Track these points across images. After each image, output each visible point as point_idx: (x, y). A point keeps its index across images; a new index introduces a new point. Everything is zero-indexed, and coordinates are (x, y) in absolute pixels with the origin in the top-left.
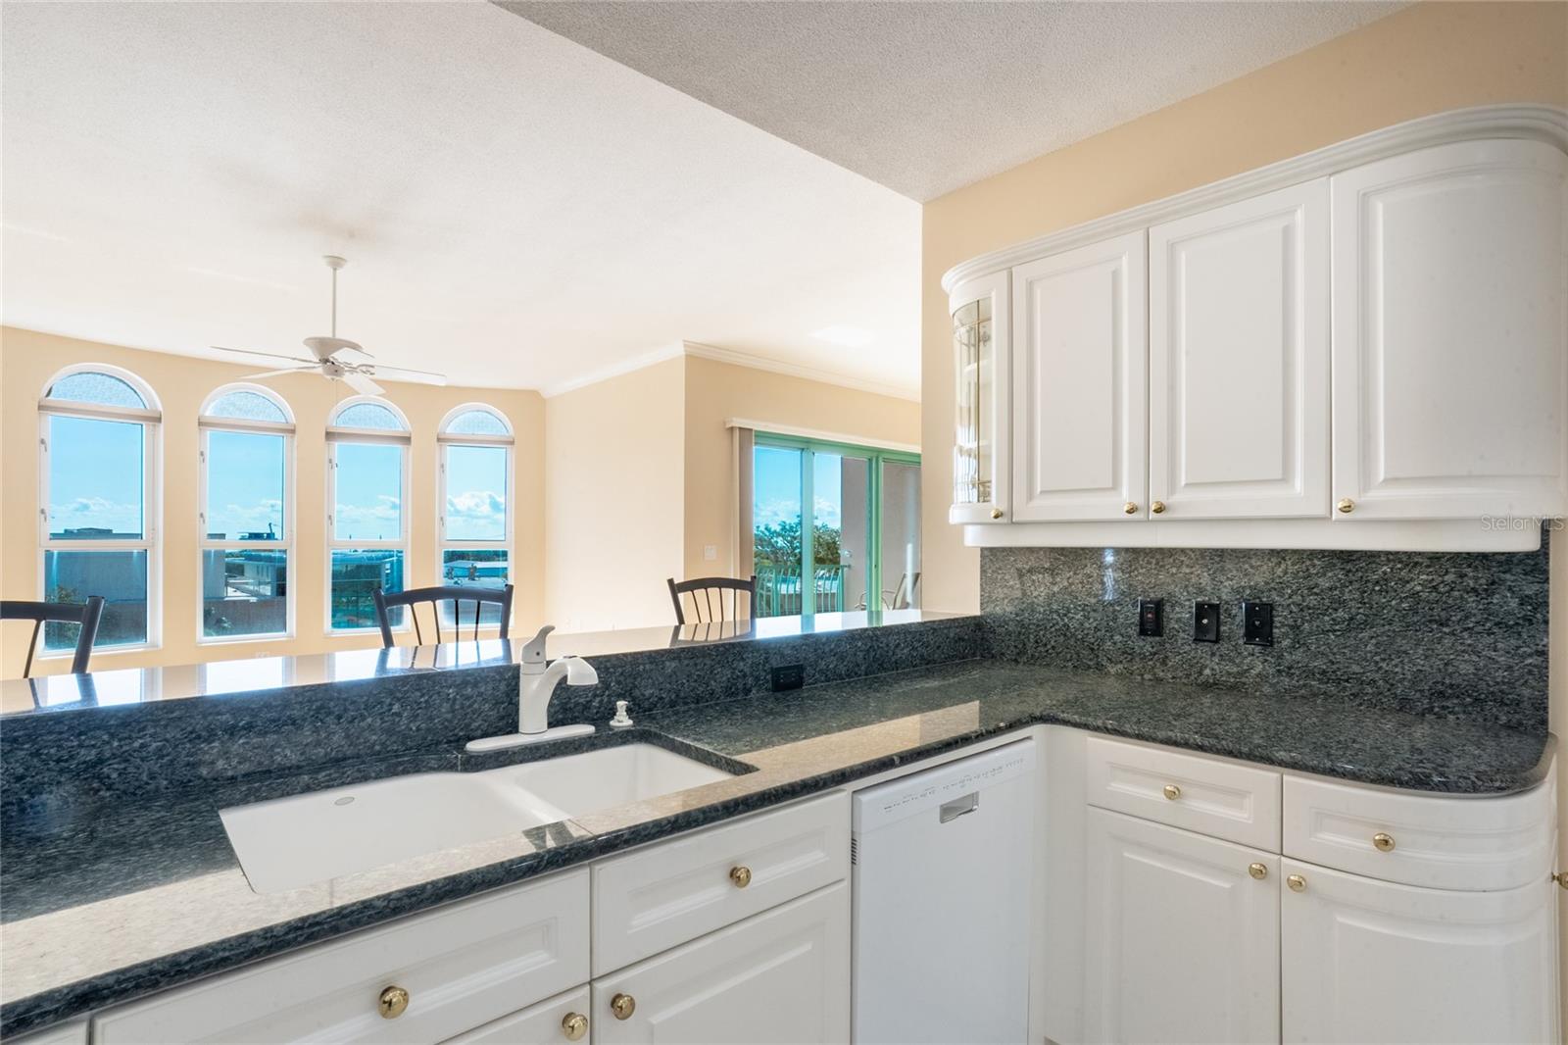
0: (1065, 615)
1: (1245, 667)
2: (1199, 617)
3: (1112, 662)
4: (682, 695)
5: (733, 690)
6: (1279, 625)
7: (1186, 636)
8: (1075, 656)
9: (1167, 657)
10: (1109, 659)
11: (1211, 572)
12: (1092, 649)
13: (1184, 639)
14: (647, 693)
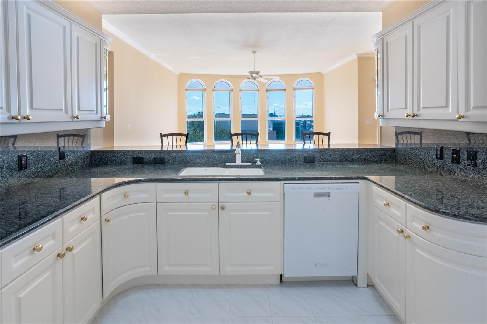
0: (416, 150)
1: (468, 174)
2: (453, 154)
3: (429, 167)
4: (277, 160)
5: (292, 160)
6: (478, 159)
7: (449, 160)
8: (419, 164)
9: (444, 167)
10: (428, 166)
11: (457, 138)
12: (423, 162)
13: (449, 161)
14: (268, 158)
